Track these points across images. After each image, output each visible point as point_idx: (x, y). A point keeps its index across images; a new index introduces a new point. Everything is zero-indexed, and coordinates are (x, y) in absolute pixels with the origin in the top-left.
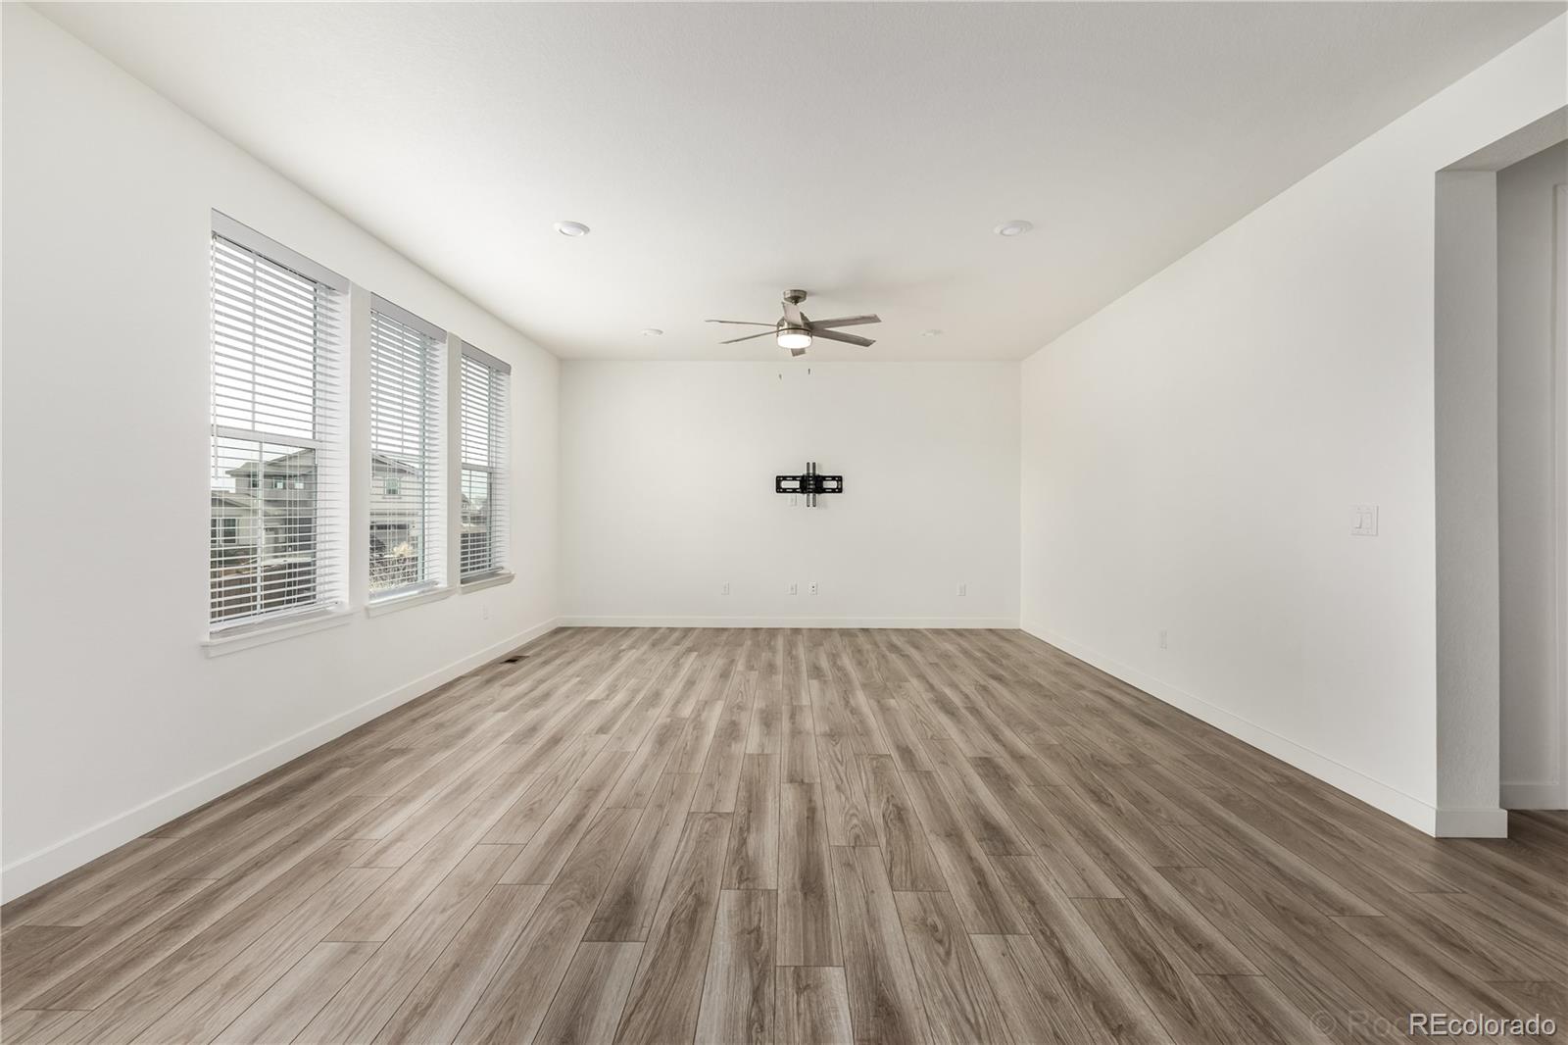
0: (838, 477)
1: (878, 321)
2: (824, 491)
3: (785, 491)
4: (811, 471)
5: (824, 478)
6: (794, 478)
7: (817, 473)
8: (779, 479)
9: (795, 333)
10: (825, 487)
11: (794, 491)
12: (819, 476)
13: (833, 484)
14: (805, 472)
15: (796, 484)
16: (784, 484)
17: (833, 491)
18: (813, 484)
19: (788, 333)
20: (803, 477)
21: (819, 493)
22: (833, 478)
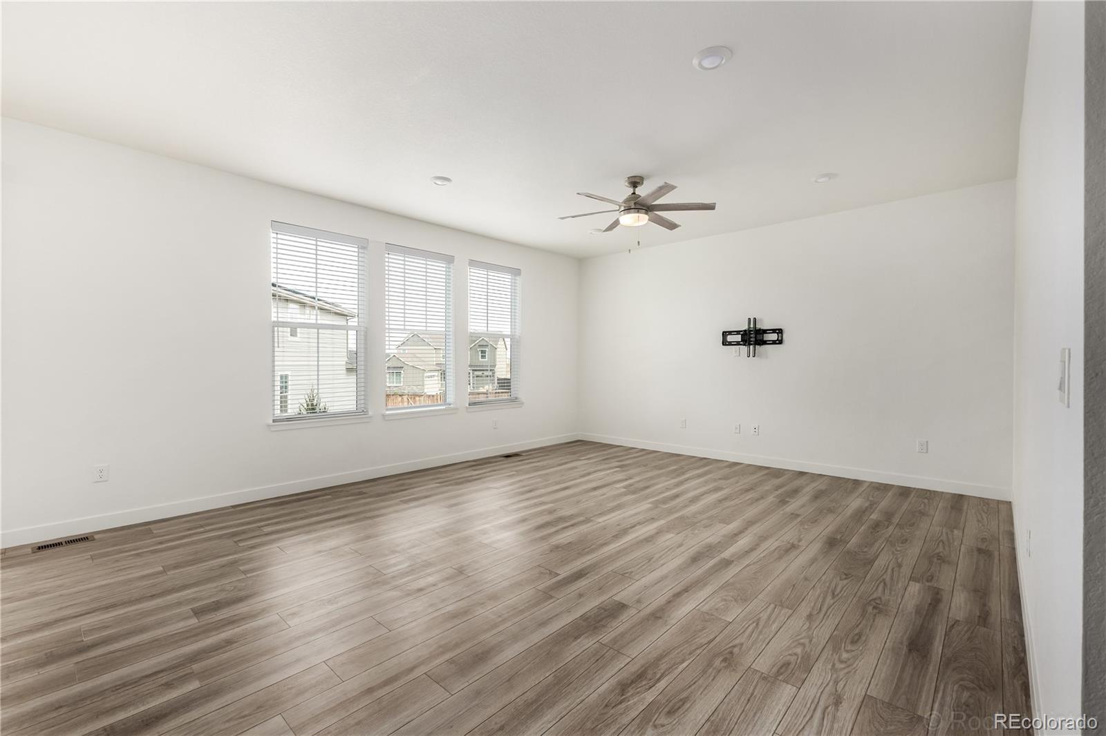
0: (779, 330)
1: (673, 188)
2: (764, 343)
3: (730, 344)
4: (752, 326)
5: (765, 331)
6: (738, 332)
7: (758, 326)
8: (725, 334)
9: (629, 213)
10: (765, 339)
11: (738, 344)
12: (760, 330)
13: (774, 337)
14: (746, 327)
15: (738, 338)
16: (730, 338)
17: (774, 342)
18: (754, 337)
19: (625, 214)
20: (745, 331)
21: (760, 344)
22: (774, 331)
